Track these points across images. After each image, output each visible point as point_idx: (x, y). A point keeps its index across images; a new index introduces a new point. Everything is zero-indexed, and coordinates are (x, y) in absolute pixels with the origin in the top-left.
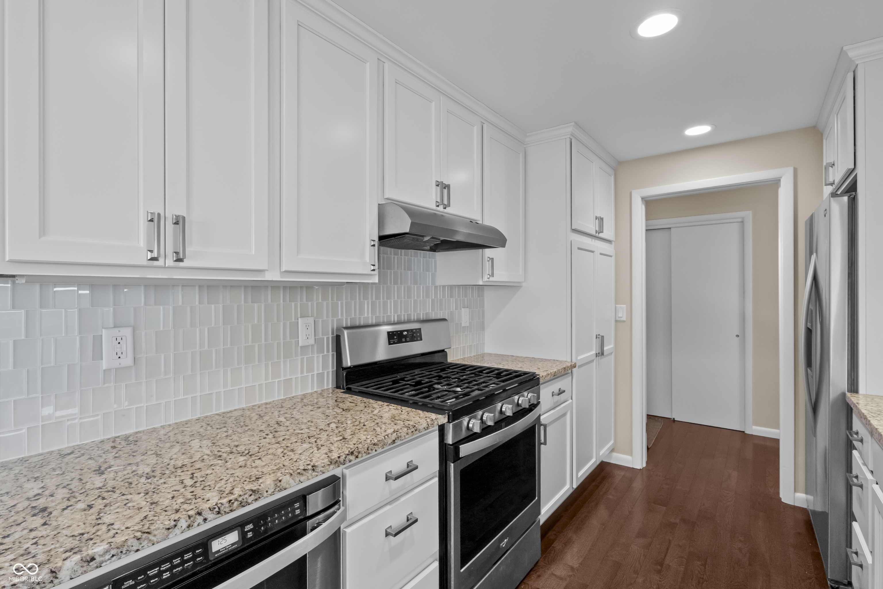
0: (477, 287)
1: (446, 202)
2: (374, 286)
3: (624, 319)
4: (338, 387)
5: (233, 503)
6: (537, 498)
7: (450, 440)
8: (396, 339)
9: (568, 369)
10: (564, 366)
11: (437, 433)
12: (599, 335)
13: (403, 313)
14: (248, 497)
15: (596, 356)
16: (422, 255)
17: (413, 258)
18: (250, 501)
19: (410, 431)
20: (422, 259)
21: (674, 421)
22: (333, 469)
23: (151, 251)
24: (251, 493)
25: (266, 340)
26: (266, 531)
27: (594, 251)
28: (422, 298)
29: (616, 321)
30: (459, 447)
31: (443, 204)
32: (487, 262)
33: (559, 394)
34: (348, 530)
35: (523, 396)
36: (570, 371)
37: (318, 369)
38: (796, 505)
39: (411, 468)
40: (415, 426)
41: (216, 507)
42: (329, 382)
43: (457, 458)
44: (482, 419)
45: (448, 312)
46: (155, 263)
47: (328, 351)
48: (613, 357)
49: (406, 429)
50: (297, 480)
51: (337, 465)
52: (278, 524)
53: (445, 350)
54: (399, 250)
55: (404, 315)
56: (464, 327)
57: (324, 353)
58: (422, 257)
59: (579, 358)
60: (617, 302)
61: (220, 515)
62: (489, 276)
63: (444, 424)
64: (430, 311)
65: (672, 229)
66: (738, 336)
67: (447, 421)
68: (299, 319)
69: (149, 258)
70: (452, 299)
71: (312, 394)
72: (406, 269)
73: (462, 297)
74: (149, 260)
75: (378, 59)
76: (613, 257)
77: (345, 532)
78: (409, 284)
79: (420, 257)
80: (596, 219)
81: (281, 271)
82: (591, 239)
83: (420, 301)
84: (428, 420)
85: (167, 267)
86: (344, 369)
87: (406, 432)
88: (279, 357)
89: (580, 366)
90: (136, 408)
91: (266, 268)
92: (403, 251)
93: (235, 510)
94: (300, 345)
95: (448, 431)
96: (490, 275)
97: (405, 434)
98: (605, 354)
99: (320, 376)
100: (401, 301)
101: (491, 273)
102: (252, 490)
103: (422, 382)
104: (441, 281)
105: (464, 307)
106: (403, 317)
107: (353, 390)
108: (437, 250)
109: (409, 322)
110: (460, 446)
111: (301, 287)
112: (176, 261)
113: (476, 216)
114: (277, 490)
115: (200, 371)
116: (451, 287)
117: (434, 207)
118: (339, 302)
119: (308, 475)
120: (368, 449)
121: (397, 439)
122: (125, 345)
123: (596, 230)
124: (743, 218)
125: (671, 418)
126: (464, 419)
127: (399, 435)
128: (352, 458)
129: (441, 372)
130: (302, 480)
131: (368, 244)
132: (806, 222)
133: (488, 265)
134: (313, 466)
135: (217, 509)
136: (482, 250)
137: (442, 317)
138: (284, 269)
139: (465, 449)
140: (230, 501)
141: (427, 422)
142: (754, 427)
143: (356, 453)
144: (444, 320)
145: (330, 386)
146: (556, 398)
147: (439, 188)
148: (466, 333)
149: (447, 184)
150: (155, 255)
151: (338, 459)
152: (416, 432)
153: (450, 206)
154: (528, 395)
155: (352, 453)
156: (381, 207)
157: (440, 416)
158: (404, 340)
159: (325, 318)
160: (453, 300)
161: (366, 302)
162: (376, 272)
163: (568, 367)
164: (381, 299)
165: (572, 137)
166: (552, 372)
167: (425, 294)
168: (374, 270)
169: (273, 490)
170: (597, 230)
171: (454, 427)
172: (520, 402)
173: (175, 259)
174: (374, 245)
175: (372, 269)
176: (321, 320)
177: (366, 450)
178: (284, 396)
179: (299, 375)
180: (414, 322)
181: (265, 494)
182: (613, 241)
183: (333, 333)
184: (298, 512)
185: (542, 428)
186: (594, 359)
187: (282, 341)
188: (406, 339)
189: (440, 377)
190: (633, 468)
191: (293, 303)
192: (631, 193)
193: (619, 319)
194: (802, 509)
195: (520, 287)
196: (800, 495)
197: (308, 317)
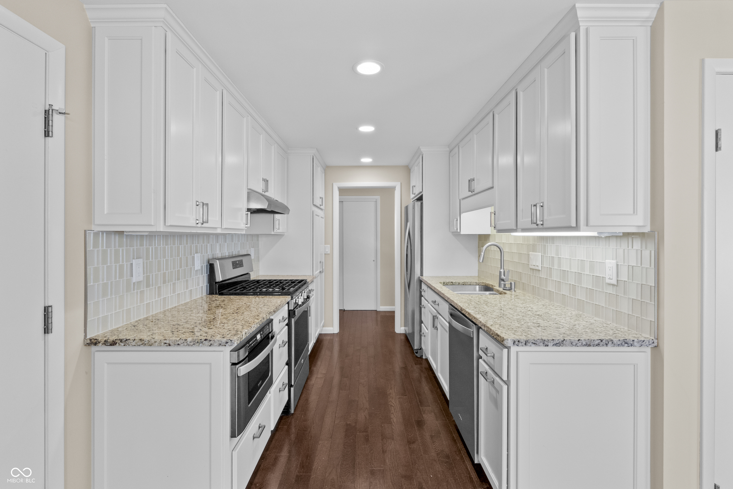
3: (329, 253)
4: (211, 294)
6: (308, 343)
8: (235, 265)
11: (287, 305)
12: (321, 261)
15: (320, 273)
23: (198, 220)
26: (264, 335)
27: (319, 216)
29: (325, 254)
30: (295, 311)
31: (265, 190)
32: (276, 221)
37: (201, 284)
38: (401, 333)
42: (205, 291)
43: (294, 316)
45: (246, 250)
46: (197, 225)
47: (204, 274)
48: (324, 274)
52: (266, 333)
53: (250, 273)
55: (236, 252)
59: (315, 274)
60: (326, 243)
65: (343, 202)
66: (374, 261)
67: (291, 299)
68: (195, 254)
73: (251, 241)
76: (324, 218)
80: (320, 198)
82: (318, 209)
83: (236, 243)
86: (214, 284)
88: (188, 277)
89: (316, 278)
90: (143, 304)
94: (195, 269)
99: (202, 288)
101: (278, 228)
105: (252, 248)
112: (202, 224)
115: (163, 284)
117: (262, 192)
118: (208, 245)
122: (140, 269)
124: (376, 199)
125: (343, 309)
131: (245, 213)
132: (405, 207)
133: (276, 223)
136: (273, 215)
137: (246, 253)
138: (224, 227)
142: (381, 307)
144: (250, 255)
145: (205, 294)
147: (263, 182)
149: (267, 179)
151: (274, 310)
153: (268, 192)
156: (248, 194)
160: (249, 243)
165: (314, 155)
166: (311, 280)
170: (321, 204)
174: (247, 214)
175: (246, 226)
176: (202, 255)
178: (189, 300)
179: (195, 288)
182: (324, 209)
183: (208, 263)
184: (268, 330)
186: (319, 275)
187: (189, 267)
188: (238, 266)
190: (333, 333)
191: (193, 245)
192: (333, 184)
193: (326, 253)
194: (403, 334)
195: (283, 235)
196: (403, 328)
197: (198, 253)
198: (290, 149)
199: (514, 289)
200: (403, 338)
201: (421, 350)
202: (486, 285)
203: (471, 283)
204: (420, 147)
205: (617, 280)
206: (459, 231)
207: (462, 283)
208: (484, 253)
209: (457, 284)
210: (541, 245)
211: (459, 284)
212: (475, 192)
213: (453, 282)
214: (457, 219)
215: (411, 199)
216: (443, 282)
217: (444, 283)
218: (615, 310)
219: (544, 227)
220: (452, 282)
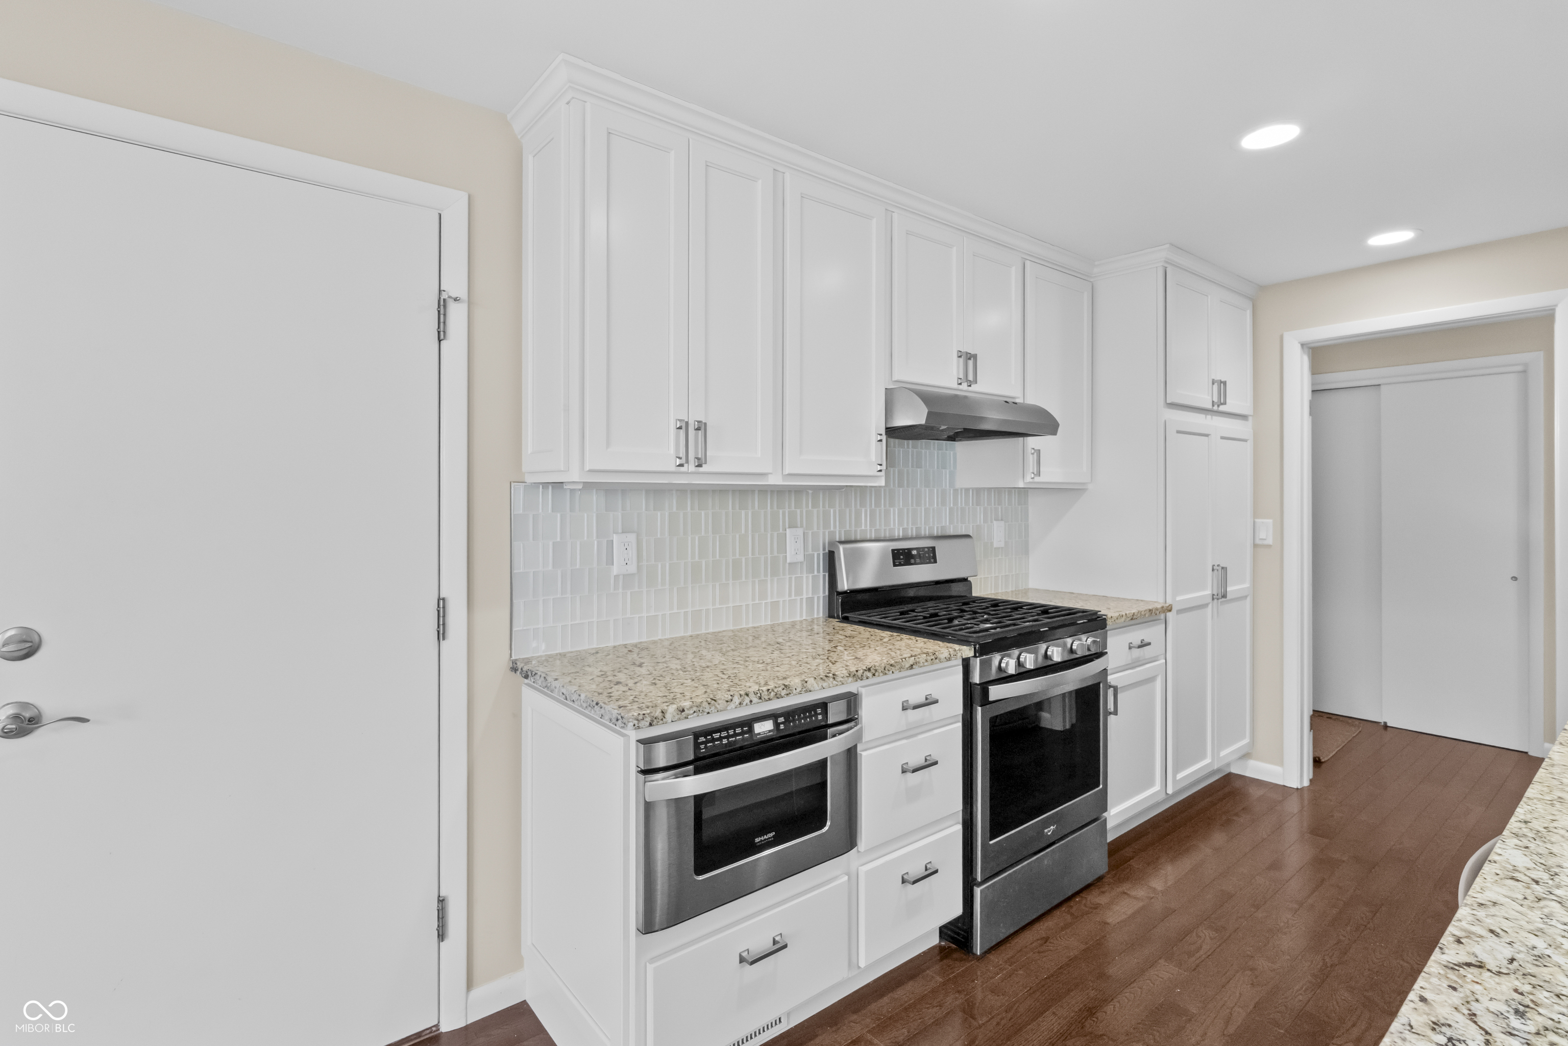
0: (1017, 490)
1: (971, 378)
2: (873, 489)
3: (1270, 541)
4: (831, 616)
5: (770, 692)
6: (1101, 786)
7: (976, 678)
8: (902, 559)
9: (1158, 612)
10: (1150, 608)
11: (960, 669)
12: (1218, 565)
13: (910, 526)
14: (781, 690)
15: (1213, 599)
16: (936, 447)
17: (923, 451)
18: (783, 694)
19: (929, 658)
20: (936, 452)
21: (1386, 727)
22: (851, 682)
23: (680, 458)
24: (783, 687)
25: (753, 554)
26: (795, 726)
27: (1209, 435)
28: (936, 506)
29: (1255, 546)
30: (988, 688)
31: (967, 381)
32: (1031, 456)
33: (1140, 647)
34: (864, 754)
35: (1080, 640)
36: (1162, 616)
37: (807, 593)
39: (930, 702)
40: (935, 654)
41: (758, 692)
42: (820, 609)
43: (985, 701)
44: (1018, 658)
45: (973, 526)
46: (682, 469)
47: (818, 571)
48: (1248, 603)
49: (925, 655)
50: (820, 685)
51: (855, 679)
52: (804, 724)
53: (969, 579)
54: (906, 441)
55: (912, 528)
56: (998, 548)
57: (814, 573)
58: (936, 449)
59: (1178, 598)
60: (1256, 514)
61: (761, 701)
62: (1033, 476)
63: (969, 658)
64: (948, 524)
65: (1382, 387)
66: (1515, 578)
67: (973, 655)
68: (787, 529)
69: (677, 464)
70: (978, 508)
71: (801, 622)
72: (915, 467)
73: (994, 505)
74: (677, 466)
75: (886, 209)
76: (1248, 441)
77: (861, 755)
78: (919, 486)
79: (934, 448)
80: (1213, 384)
81: (784, 474)
82: (1204, 416)
83: (933, 509)
84: (950, 650)
85: (690, 473)
86: (839, 593)
87: (925, 659)
88: (766, 575)
89: (1179, 612)
90: (639, 617)
91: (770, 471)
92: (911, 442)
93: (771, 699)
94: (788, 561)
95: (975, 668)
96: (1035, 473)
97: (924, 661)
98: (1229, 596)
99: (810, 601)
100: (908, 510)
101: (1037, 472)
102: (784, 685)
103: (939, 614)
104: (963, 482)
105: (997, 520)
106: (910, 531)
107: (850, 619)
108: (957, 439)
109: (918, 537)
110: (990, 687)
111: (790, 491)
112: (697, 466)
113: (1013, 392)
114: (804, 690)
115: (692, 584)
116: (978, 491)
117: (955, 386)
118: (832, 511)
119: (830, 683)
120: (885, 669)
121: (915, 664)
122: (631, 552)
123: (1213, 402)
124: (1525, 365)
126: (994, 656)
127: (918, 660)
128: (869, 674)
129: (962, 605)
130: (824, 686)
131: (874, 438)
133: (1031, 460)
134: (833, 675)
135: (759, 695)
136: (1022, 438)
137: (964, 533)
138: (787, 472)
139: (996, 692)
140: (768, 690)
141: (949, 651)
143: (873, 671)
144: (968, 536)
145: (821, 615)
146: (1137, 653)
147: (961, 360)
148: (1000, 557)
149: (972, 353)
150: (683, 461)
151: (856, 673)
152: (935, 661)
153: (976, 383)
154: (1087, 640)
155: (869, 670)
156: (889, 393)
157: (965, 647)
158: (912, 561)
159: (815, 529)
160: (980, 509)
161: (863, 510)
162: (883, 473)
163: (1157, 609)
164: (883, 507)
165: (1166, 265)
166: (1127, 613)
167: (940, 500)
168: (880, 471)
169: (800, 689)
170: (1216, 400)
171: (982, 662)
172: (1074, 647)
173: (696, 464)
174: (881, 441)
175: (879, 470)
176: (811, 531)
177: (883, 670)
178: (771, 622)
179: (787, 598)
180: (925, 537)
181: (794, 691)
182: (1250, 415)
183: (824, 549)
184: (820, 717)
185: (1111, 692)
186: (1209, 603)
187: (769, 556)
188: (915, 561)
189: (963, 611)
190: (1284, 786)
191: (781, 511)
192: (1279, 336)
193: (1258, 542)
195: (1084, 490)
197: (797, 527)
198: (1097, 263)
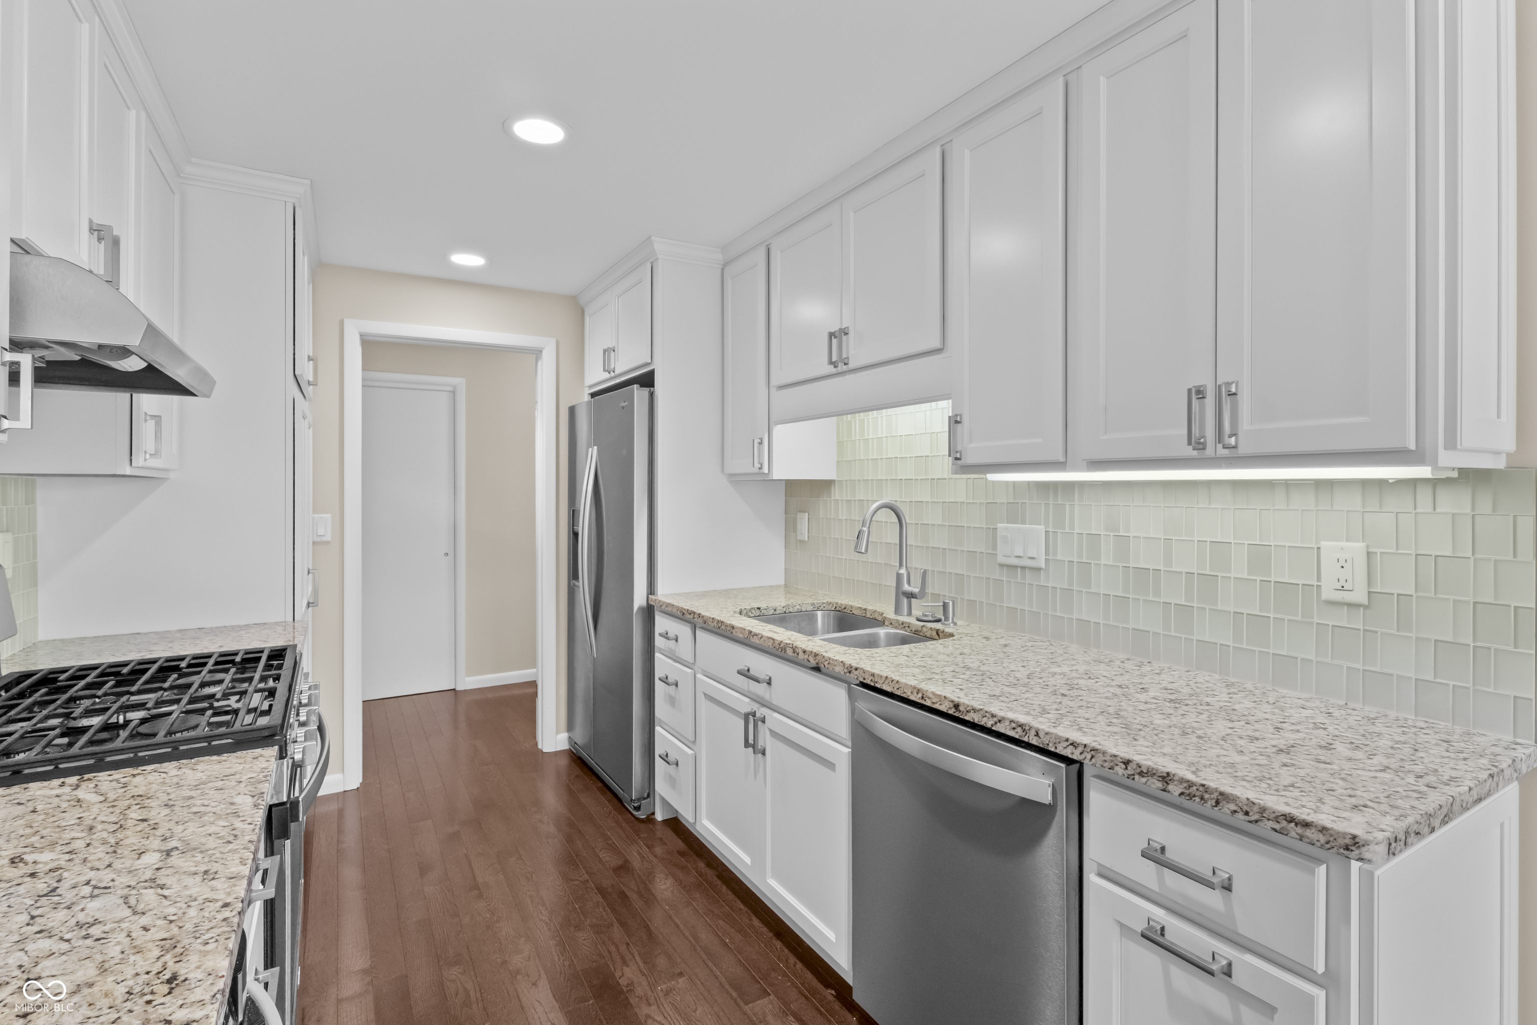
3: (328, 538)
15: (308, 608)
27: (306, 418)
29: (314, 543)
32: (145, 424)
38: (556, 749)
60: (315, 510)
62: (147, 455)
66: (446, 554)
76: (311, 428)
80: (309, 360)
96: (151, 452)
101: (154, 451)
124: (455, 387)
132: (567, 408)
133: (145, 429)
142: (468, 679)
147: (93, 237)
149: (115, 234)
165: (298, 203)
170: (311, 379)
182: (310, 400)
190: (345, 791)
192: (342, 323)
193: (318, 539)
194: (566, 750)
195: (163, 480)
196: (564, 736)
198: (193, 160)
199: (953, 619)
200: (564, 762)
201: (649, 799)
202: (837, 609)
203: (801, 607)
204: (653, 238)
205: (1369, 592)
206: (766, 470)
207: (782, 608)
208: (869, 528)
209: (770, 613)
210: (1043, 506)
211: (775, 610)
212: (852, 365)
213: (761, 609)
214: (761, 439)
215: (586, 387)
216: (738, 610)
217: (740, 612)
218: (1361, 668)
219: (1240, 453)
220: (759, 608)
